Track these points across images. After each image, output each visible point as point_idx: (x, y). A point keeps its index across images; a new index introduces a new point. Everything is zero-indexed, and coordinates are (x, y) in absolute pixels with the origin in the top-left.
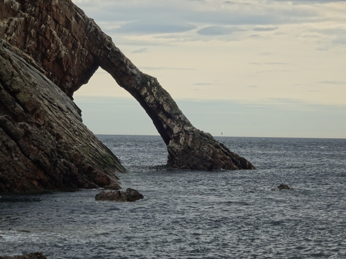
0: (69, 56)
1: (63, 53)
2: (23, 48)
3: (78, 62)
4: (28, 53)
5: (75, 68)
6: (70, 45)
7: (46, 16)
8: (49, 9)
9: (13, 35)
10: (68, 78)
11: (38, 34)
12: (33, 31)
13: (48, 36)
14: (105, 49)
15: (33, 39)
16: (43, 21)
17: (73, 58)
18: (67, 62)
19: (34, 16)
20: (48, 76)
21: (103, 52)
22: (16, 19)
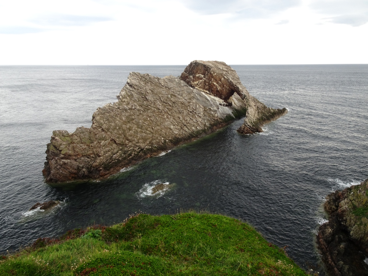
0: (222, 89)
1: (219, 89)
2: (204, 89)
3: (225, 91)
4: (206, 90)
5: (224, 93)
6: (222, 86)
7: (212, 79)
8: (212, 77)
9: (200, 85)
10: (222, 95)
11: (209, 84)
12: (207, 84)
13: (212, 84)
14: (234, 87)
15: (207, 86)
16: (211, 80)
17: (223, 90)
18: (221, 91)
19: (207, 79)
20: (214, 96)
21: (234, 88)
22: (201, 81)
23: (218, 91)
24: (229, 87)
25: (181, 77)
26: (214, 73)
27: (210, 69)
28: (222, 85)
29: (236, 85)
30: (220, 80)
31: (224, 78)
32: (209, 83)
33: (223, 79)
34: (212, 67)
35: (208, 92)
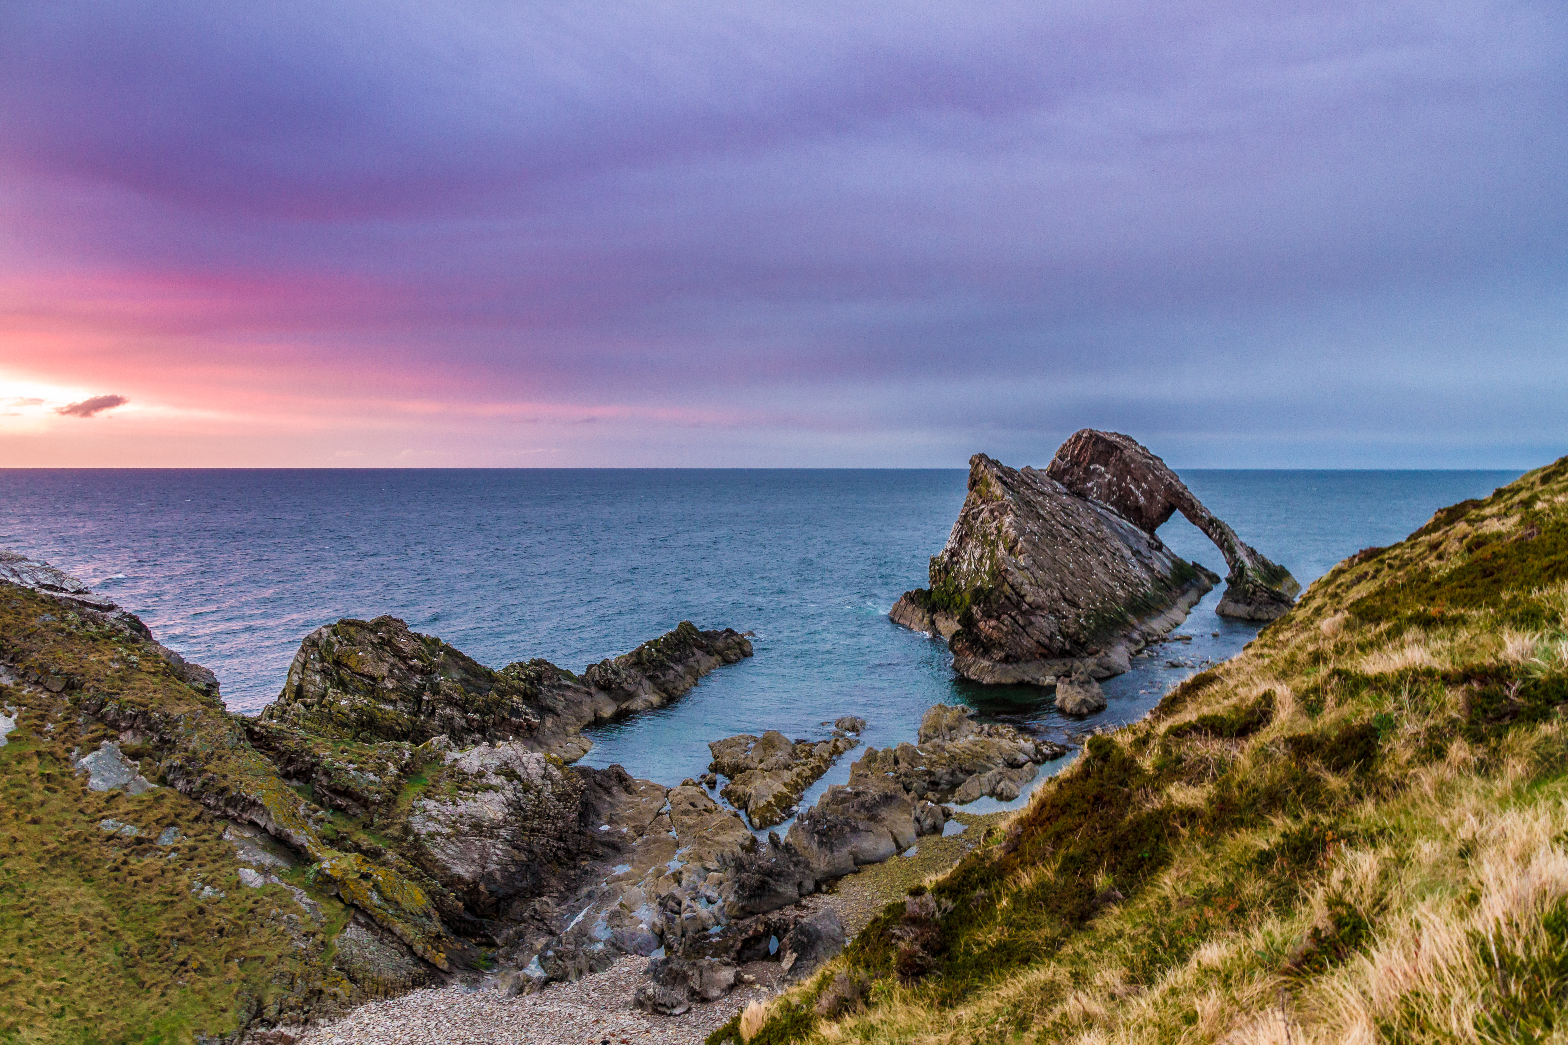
0: (1148, 505)
1: (1142, 502)
2: (1107, 502)
4: (1112, 505)
5: (1153, 513)
6: (1148, 496)
7: (1126, 477)
8: (1128, 472)
11: (1119, 491)
12: (1114, 489)
13: (1126, 491)
14: (1180, 497)
15: (1116, 494)
16: (1124, 480)
17: (1151, 505)
18: (1145, 509)
19: (1115, 477)
21: (1177, 499)
22: (1100, 481)
23: (1138, 509)
24: (1166, 498)
25: (1051, 471)
26: (1133, 461)
27: (1122, 451)
28: (1149, 494)
29: (1182, 494)
30: (1146, 480)
31: (1154, 474)
32: (1119, 486)
33: (1150, 477)
34: (1125, 447)
35: (1115, 510)
